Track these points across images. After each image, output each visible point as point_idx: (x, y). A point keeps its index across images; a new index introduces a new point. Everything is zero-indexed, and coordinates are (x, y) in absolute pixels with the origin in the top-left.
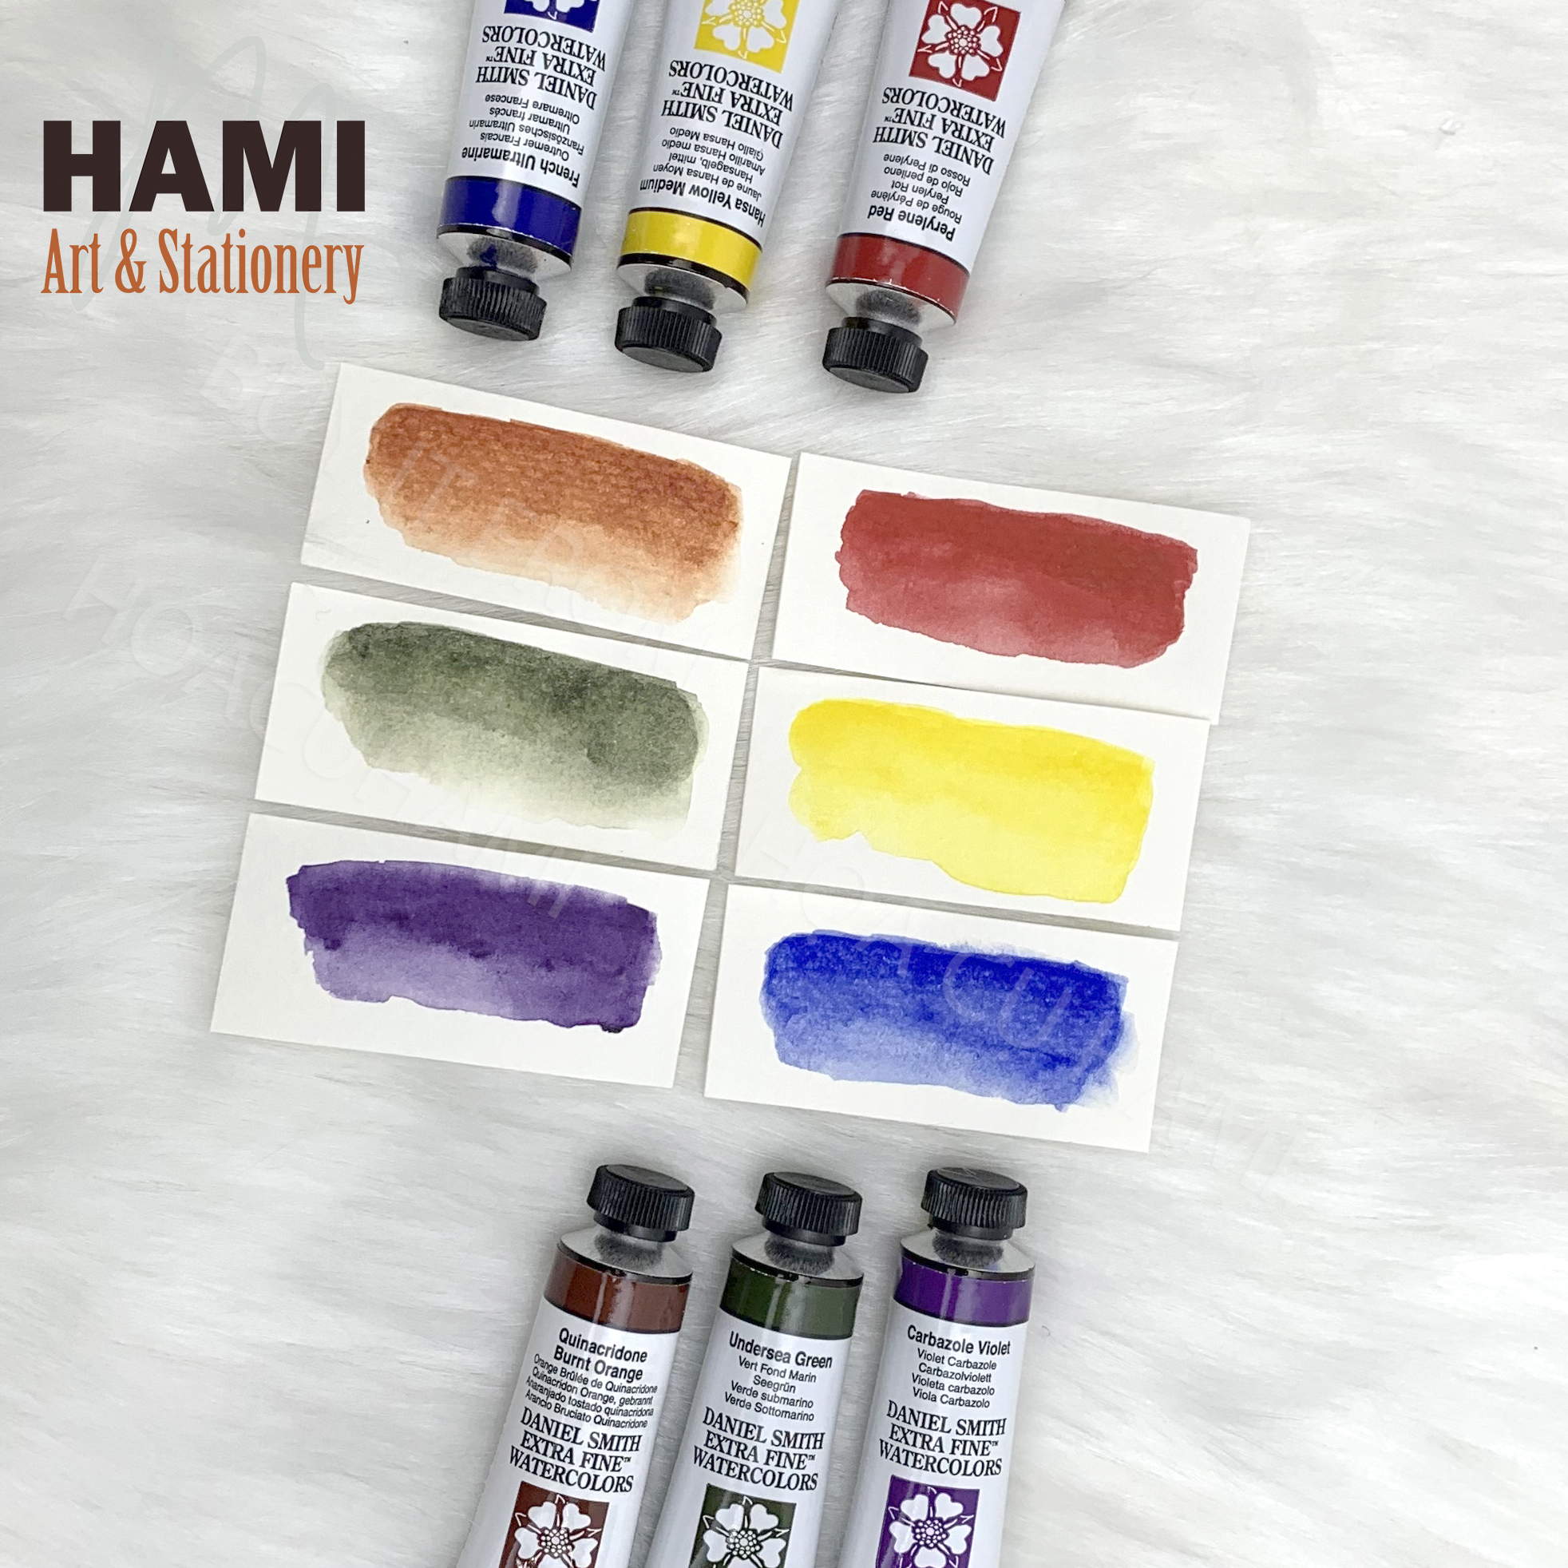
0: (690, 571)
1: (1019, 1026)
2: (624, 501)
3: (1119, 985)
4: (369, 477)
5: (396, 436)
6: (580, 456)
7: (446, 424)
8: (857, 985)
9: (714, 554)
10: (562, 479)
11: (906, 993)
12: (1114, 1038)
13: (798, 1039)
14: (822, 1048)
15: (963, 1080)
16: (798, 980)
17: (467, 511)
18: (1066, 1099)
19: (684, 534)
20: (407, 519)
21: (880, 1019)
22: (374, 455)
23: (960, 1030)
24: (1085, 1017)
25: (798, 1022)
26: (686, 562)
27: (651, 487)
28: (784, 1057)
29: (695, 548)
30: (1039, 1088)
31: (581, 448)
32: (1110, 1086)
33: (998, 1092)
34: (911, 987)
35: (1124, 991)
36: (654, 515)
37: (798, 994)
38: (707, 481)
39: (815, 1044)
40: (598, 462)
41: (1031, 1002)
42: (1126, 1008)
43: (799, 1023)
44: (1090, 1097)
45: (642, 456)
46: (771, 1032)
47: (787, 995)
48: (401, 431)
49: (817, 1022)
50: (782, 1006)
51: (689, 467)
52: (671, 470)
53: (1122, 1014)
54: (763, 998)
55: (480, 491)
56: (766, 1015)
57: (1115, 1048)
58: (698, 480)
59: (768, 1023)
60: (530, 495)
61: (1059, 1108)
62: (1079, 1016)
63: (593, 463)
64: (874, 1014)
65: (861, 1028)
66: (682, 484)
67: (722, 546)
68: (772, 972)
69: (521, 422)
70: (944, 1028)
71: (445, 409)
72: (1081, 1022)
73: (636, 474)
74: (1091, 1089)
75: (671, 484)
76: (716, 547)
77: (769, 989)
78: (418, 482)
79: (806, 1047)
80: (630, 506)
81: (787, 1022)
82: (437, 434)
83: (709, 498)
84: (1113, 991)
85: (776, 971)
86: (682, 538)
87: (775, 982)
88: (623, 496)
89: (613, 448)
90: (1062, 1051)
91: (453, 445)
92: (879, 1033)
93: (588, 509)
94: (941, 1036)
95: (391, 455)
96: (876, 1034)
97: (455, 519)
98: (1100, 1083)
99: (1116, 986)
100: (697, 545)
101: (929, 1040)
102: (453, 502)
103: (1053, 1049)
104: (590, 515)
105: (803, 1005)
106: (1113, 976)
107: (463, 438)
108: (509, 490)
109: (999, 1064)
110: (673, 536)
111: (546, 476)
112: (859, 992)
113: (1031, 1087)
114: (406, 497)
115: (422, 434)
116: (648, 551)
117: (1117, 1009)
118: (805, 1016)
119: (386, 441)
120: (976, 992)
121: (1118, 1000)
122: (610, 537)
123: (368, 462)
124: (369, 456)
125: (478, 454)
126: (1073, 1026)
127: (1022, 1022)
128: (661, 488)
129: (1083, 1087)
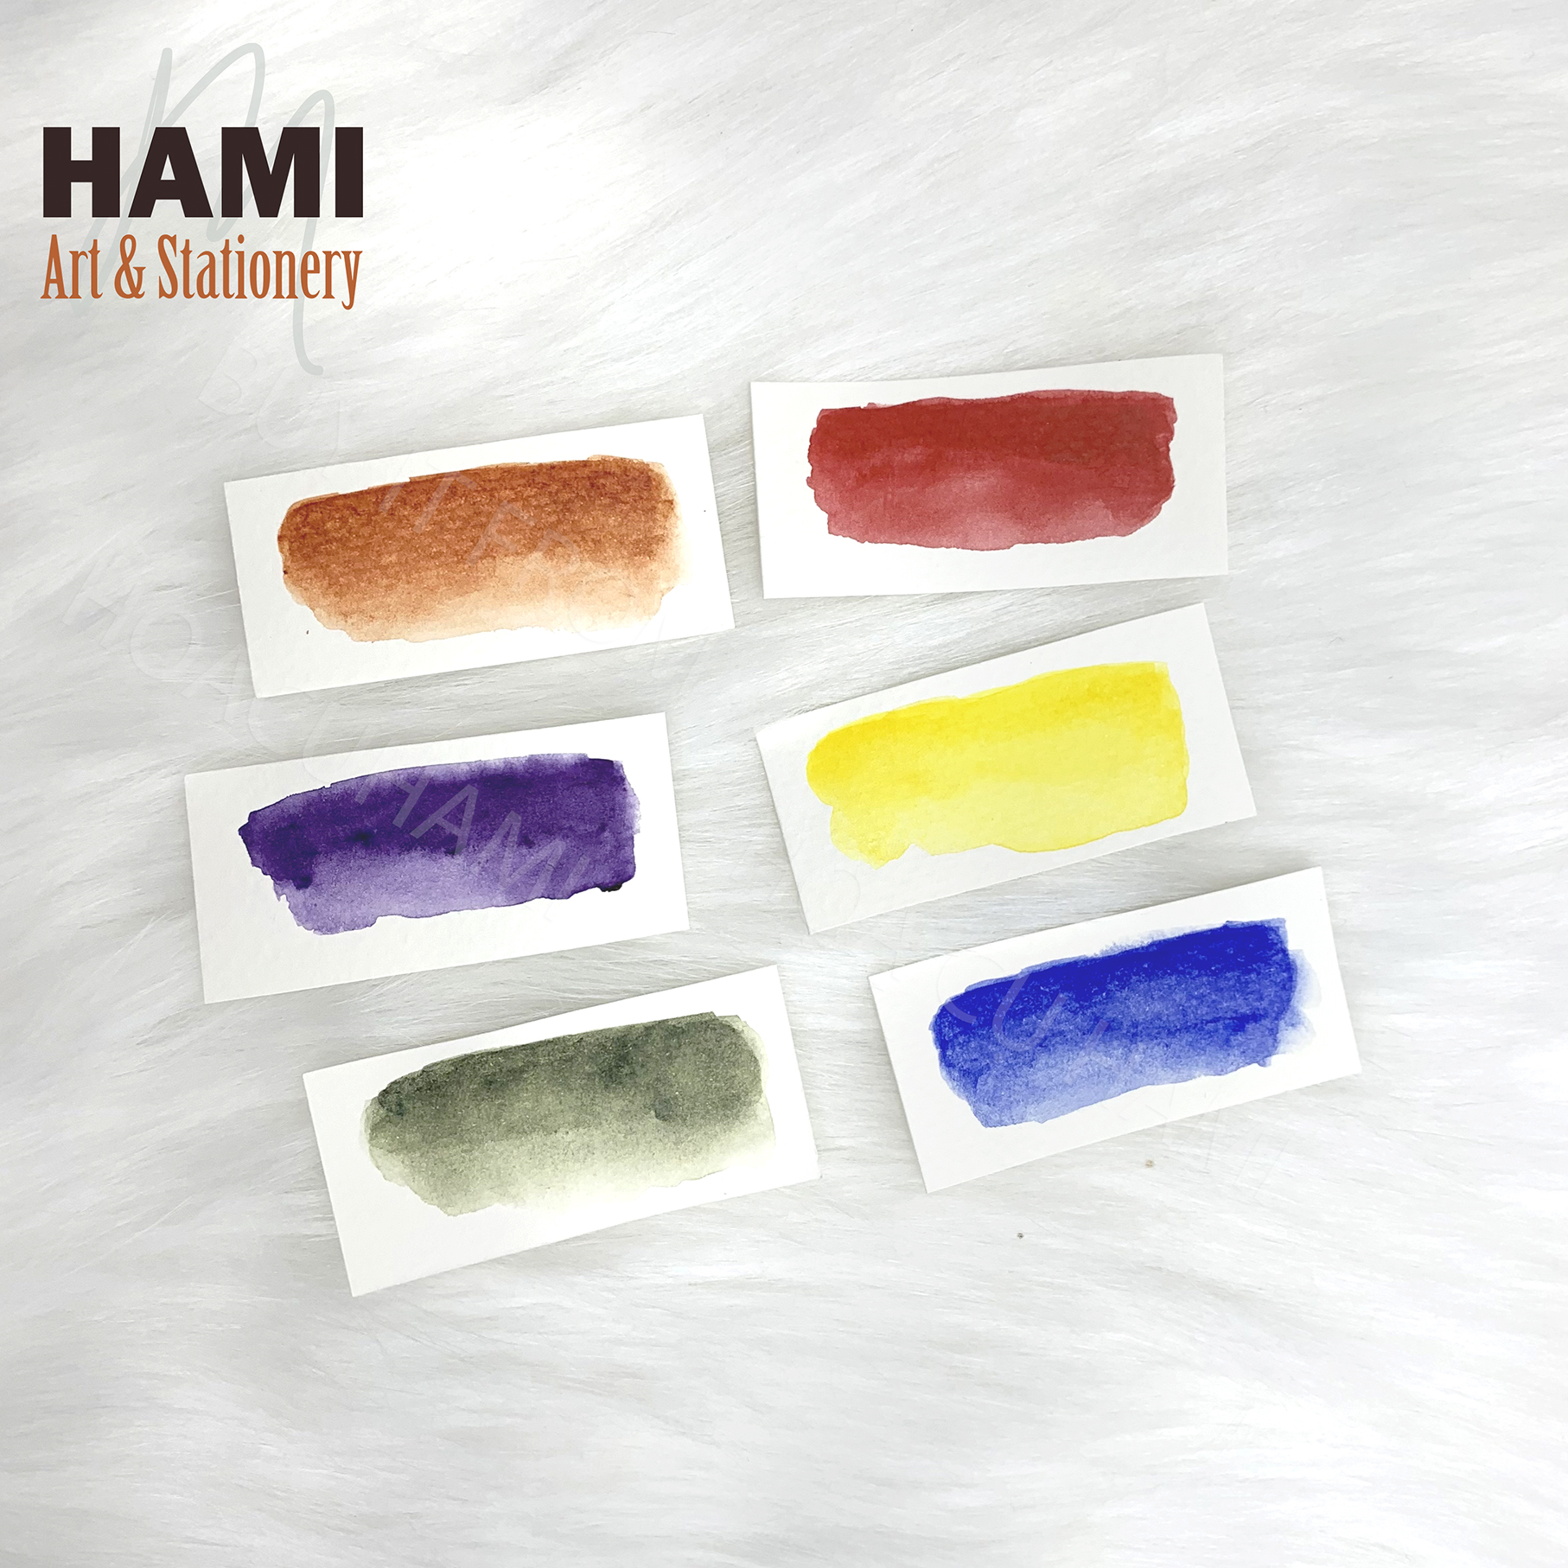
0: (643, 565)
1: (1194, 1002)
2: (553, 518)
3: (1278, 928)
4: (293, 587)
5: (304, 537)
6: (492, 490)
7: (349, 507)
8: (1026, 1024)
9: (660, 539)
10: (484, 519)
11: (1075, 1013)
12: (1290, 979)
13: (992, 1100)
14: (1018, 1097)
15: (1161, 1073)
16: (970, 1041)
17: (402, 586)
18: (1266, 1054)
19: (624, 531)
20: (345, 615)
21: (1060, 1047)
22: (289, 563)
23: (1140, 1028)
24: (1255, 970)
25: (986, 1083)
26: (636, 558)
27: (574, 495)
28: (986, 1122)
29: (640, 541)
30: (1237, 1052)
31: (490, 481)
32: (1303, 1024)
33: (1198, 1072)
34: (1077, 1005)
35: (1285, 932)
36: (587, 522)
37: (975, 1056)
38: (626, 468)
39: (1010, 1097)
40: (512, 489)
41: (1197, 976)
42: (1292, 946)
43: (988, 1083)
44: (1288, 1043)
45: (552, 467)
46: (965, 1103)
47: (965, 1061)
48: (306, 530)
49: (1002, 1074)
50: (966, 1073)
51: (603, 461)
52: (587, 471)
53: (1290, 953)
54: (944, 1073)
55: (407, 562)
56: (954, 1089)
57: (1295, 987)
58: (618, 472)
59: (959, 1096)
60: (457, 548)
61: (1263, 1065)
62: (1249, 972)
63: (507, 492)
64: (1053, 1045)
65: (1046, 1063)
66: (602, 481)
67: (665, 528)
68: (943, 1044)
69: (420, 477)
70: (1125, 1032)
71: (341, 492)
72: (1253, 976)
73: (554, 488)
74: (1287, 1034)
75: (592, 485)
76: (660, 532)
77: (947, 1062)
78: (342, 575)
79: (1002, 1103)
80: (559, 522)
81: (975, 1087)
82: (343, 520)
83: (635, 484)
84: (1273, 936)
85: (947, 1042)
86: (623, 535)
87: (949, 1053)
88: (549, 514)
89: (521, 469)
90: (1245, 1010)
91: (363, 525)
92: (1065, 1061)
93: (519, 540)
94: (1124, 1040)
95: (307, 557)
96: (1063, 1062)
97: (392, 599)
98: (1293, 1025)
99: (1275, 930)
100: (641, 537)
101: (1114, 1049)
102: (385, 582)
103: (1236, 1012)
104: (524, 545)
105: (984, 1064)
106: (1269, 922)
107: (370, 515)
108: (435, 550)
109: (1190, 1045)
110: (614, 537)
111: (466, 521)
112: (1031, 1030)
113: (1229, 1055)
114: (336, 594)
115: (329, 525)
116: (594, 560)
117: (1284, 951)
118: (990, 1074)
119: (295, 545)
120: (1142, 986)
121: (1281, 942)
122: (552, 560)
123: (285, 572)
124: (285, 566)
125: (391, 525)
126: (1247, 983)
127: (1196, 998)
128: (583, 493)
129: (1278, 1035)
